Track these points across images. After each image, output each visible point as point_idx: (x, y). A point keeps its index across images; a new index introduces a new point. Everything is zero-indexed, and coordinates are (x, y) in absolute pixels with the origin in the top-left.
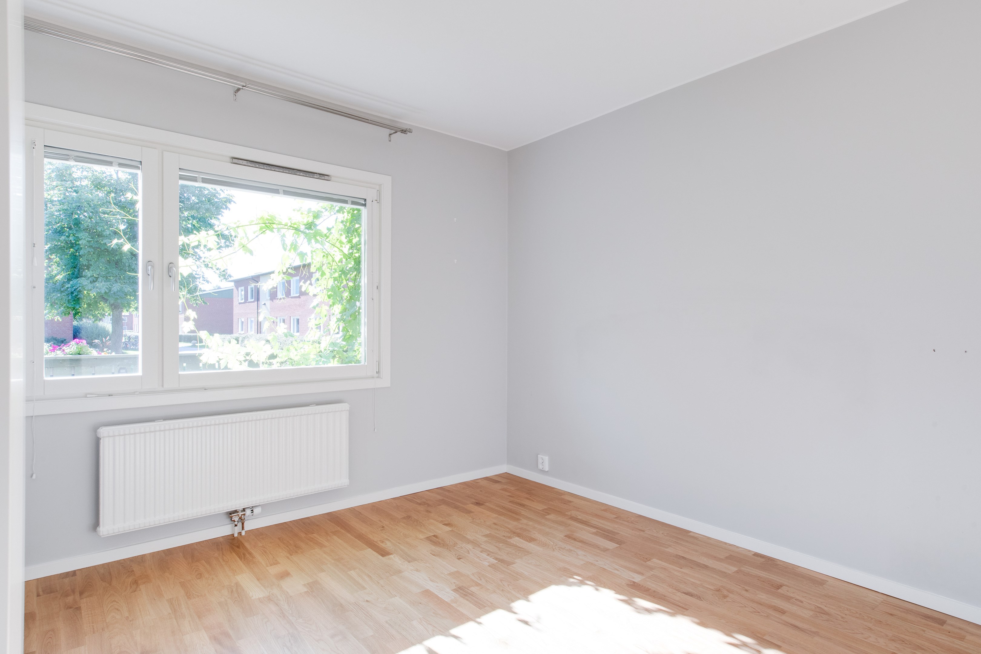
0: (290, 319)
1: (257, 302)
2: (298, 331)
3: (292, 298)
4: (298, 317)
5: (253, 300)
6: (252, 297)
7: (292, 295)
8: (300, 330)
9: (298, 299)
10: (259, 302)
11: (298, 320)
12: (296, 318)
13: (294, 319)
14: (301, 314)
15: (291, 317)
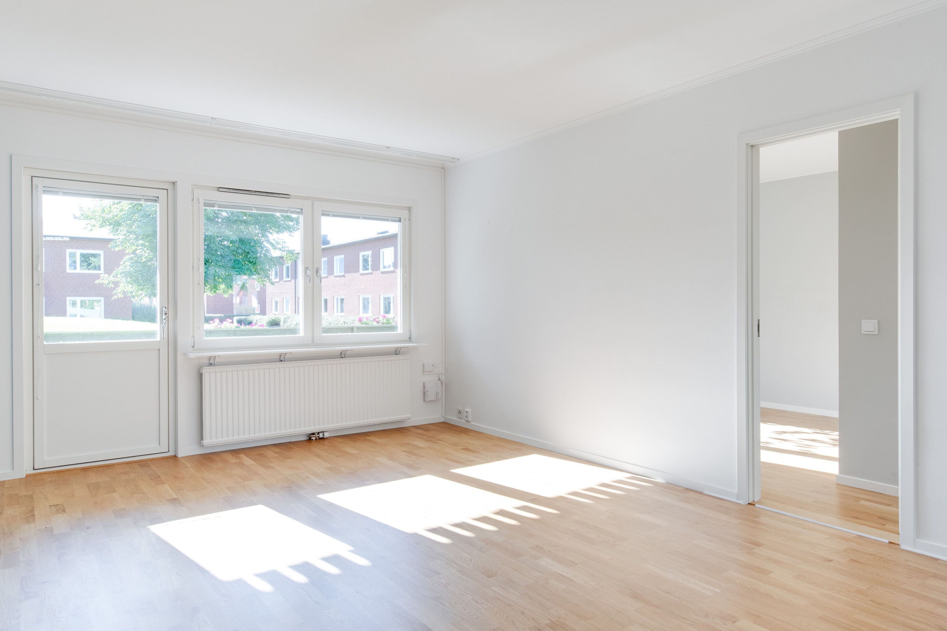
0: (334, 299)
1: (294, 280)
2: (342, 311)
3: (335, 277)
4: (343, 297)
5: (289, 279)
6: (288, 276)
7: (335, 274)
8: (345, 310)
9: (343, 278)
10: (296, 280)
11: (342, 300)
12: (339, 298)
13: (337, 299)
14: (346, 293)
15: (335, 297)
